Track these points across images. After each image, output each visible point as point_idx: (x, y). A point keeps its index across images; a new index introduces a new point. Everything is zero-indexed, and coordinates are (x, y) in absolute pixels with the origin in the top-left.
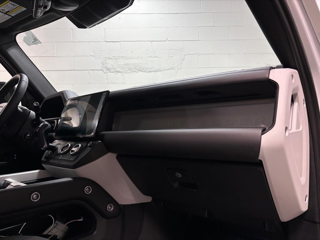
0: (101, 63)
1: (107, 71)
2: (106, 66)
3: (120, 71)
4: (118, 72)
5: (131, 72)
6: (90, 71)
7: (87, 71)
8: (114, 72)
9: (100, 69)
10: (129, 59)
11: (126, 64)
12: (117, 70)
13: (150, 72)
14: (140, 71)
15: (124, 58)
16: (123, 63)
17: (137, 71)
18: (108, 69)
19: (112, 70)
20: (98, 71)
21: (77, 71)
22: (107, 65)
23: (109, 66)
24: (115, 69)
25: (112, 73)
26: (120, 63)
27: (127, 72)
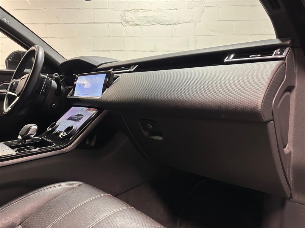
0: (121, 15)
1: (126, 24)
2: (125, 19)
3: (139, 24)
4: (137, 25)
5: (150, 25)
6: (109, 24)
7: (106, 24)
8: (133, 25)
9: (119, 22)
10: (148, 11)
11: (145, 17)
12: (136, 22)
13: (168, 25)
14: (159, 23)
15: (143, 10)
16: (142, 16)
17: (156, 24)
18: (127, 22)
19: (131, 23)
20: (117, 24)
21: (96, 24)
22: (127, 18)
23: (128, 19)
24: (134, 22)
25: (131, 26)
26: (139, 16)
27: (146, 25)
